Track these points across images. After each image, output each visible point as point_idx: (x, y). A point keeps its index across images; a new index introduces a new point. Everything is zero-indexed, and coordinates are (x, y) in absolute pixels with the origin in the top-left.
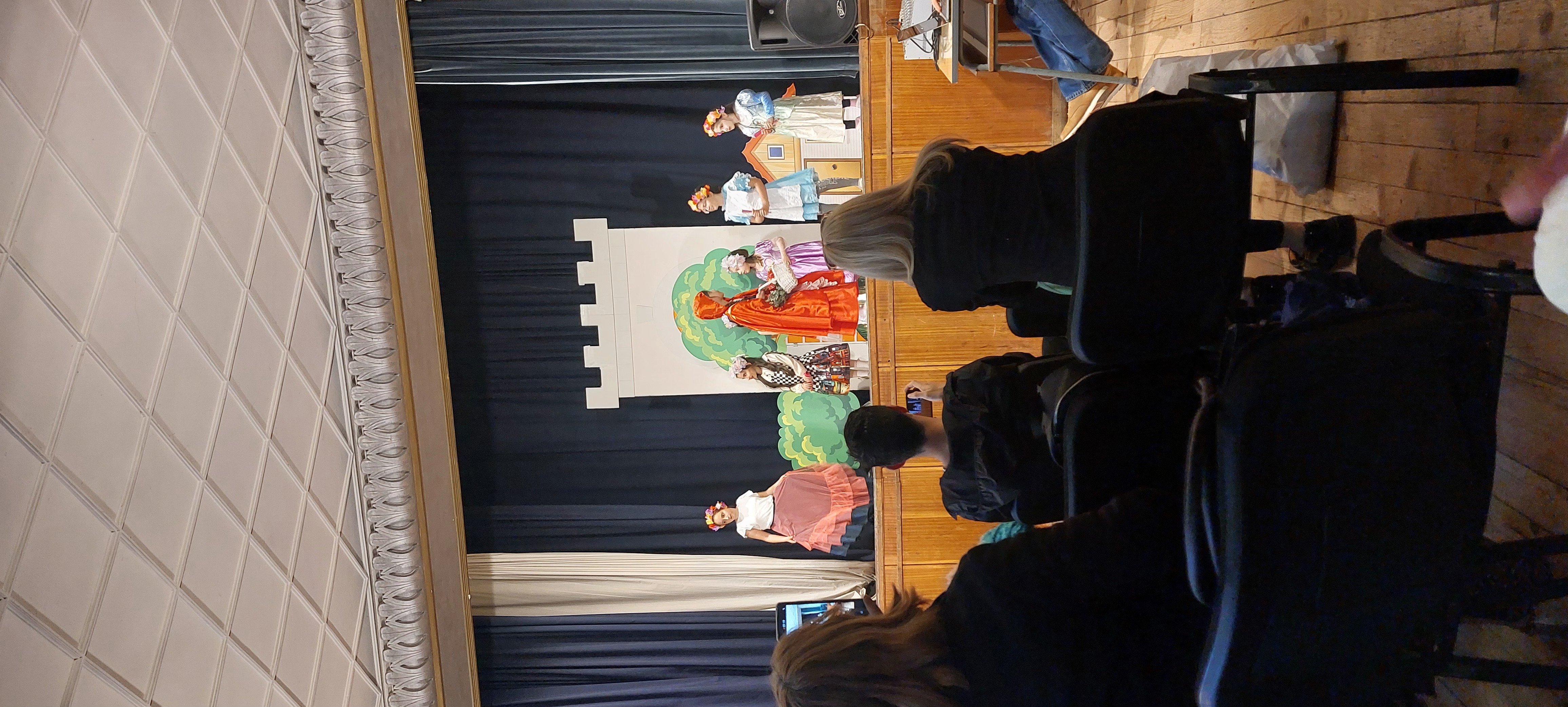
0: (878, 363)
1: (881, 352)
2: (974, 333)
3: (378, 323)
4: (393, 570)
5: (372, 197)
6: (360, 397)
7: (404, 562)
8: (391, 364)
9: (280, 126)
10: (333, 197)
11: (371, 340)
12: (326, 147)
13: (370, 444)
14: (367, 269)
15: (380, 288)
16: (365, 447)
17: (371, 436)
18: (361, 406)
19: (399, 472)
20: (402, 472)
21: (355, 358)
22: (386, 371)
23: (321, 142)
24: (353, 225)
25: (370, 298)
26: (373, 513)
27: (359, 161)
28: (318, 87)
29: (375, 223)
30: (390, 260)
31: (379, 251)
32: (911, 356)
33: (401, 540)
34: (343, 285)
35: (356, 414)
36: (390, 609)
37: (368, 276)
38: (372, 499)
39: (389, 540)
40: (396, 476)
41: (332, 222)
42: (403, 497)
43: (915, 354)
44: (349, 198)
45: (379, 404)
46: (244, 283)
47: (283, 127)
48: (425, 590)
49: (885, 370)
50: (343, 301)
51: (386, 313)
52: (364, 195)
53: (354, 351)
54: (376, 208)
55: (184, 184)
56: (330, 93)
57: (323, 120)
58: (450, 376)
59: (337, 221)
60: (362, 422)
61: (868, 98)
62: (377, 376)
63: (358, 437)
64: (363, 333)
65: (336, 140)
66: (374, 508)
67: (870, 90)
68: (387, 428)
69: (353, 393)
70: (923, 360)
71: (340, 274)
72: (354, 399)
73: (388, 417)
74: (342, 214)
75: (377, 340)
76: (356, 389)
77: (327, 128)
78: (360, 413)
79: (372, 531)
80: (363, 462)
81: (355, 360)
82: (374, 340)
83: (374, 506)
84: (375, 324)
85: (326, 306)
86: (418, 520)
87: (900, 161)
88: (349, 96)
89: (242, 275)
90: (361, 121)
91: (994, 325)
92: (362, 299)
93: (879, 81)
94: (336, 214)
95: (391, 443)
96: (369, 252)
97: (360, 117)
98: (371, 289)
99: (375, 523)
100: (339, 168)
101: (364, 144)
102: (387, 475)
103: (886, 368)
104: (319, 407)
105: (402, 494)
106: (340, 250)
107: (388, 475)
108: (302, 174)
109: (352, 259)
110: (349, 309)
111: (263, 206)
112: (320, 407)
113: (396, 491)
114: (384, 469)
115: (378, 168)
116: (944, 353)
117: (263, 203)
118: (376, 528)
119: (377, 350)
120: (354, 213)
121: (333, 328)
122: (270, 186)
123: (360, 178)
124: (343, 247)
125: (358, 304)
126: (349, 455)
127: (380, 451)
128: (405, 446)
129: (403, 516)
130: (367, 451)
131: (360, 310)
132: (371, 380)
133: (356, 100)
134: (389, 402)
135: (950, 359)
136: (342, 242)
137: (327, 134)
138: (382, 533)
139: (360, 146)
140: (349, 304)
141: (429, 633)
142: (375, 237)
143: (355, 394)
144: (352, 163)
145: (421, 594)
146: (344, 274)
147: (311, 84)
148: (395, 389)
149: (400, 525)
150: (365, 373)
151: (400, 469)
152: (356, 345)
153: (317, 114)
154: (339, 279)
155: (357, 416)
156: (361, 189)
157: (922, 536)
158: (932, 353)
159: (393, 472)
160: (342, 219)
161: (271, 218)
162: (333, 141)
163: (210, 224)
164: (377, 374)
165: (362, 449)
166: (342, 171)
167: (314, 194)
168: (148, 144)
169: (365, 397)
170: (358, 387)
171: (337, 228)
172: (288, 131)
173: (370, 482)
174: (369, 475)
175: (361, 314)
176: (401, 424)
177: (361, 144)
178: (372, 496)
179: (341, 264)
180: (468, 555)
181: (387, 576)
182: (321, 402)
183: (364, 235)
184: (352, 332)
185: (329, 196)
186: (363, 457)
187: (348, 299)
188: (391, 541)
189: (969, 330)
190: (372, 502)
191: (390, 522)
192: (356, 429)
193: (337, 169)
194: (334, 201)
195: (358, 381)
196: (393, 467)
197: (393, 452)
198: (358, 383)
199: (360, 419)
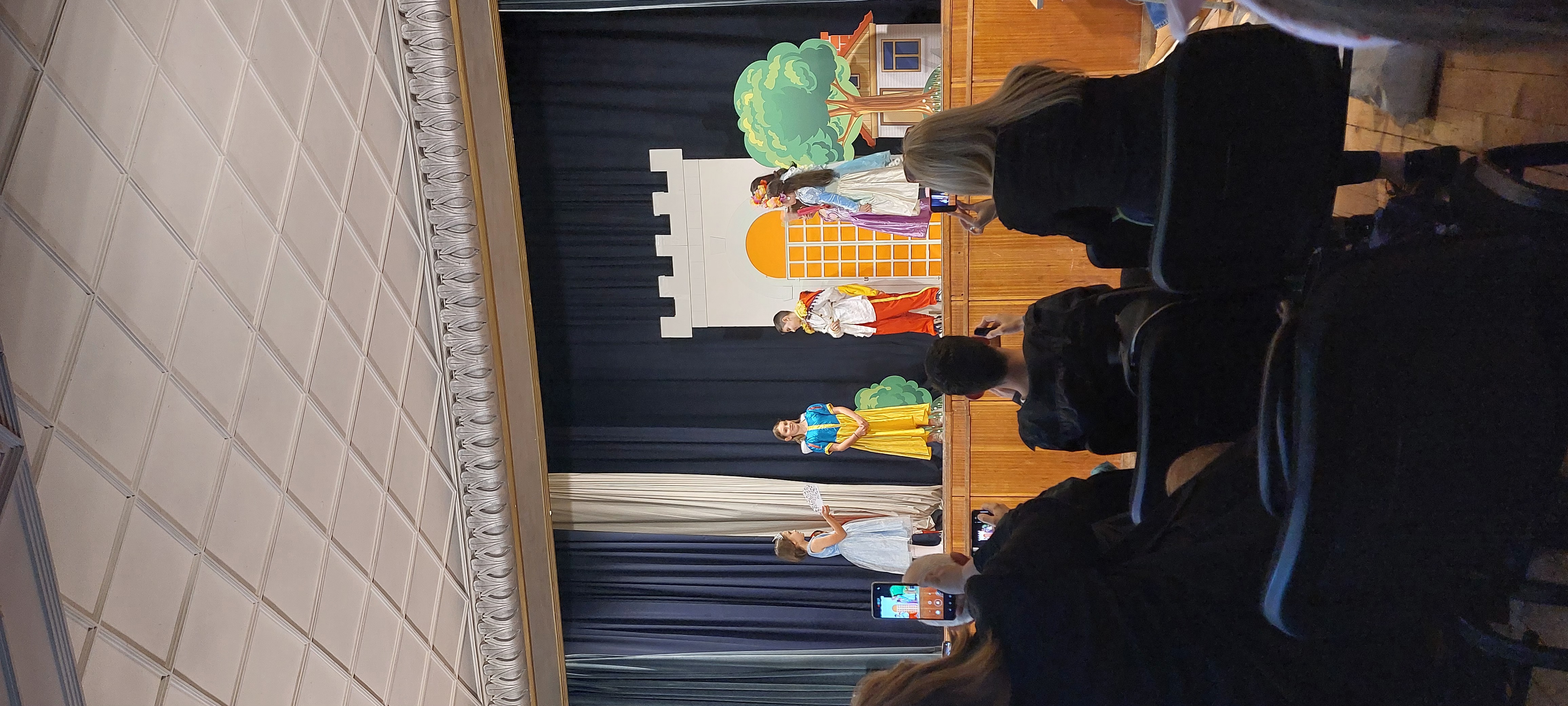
0: (951, 296)
1: (954, 285)
2: (1051, 267)
3: (465, 248)
4: (480, 485)
5: (458, 125)
6: (448, 319)
7: (490, 477)
8: (477, 289)
9: (371, 54)
10: (421, 124)
11: (458, 265)
12: (415, 75)
13: (458, 365)
14: (454, 196)
15: (466, 214)
16: (453, 367)
17: (458, 357)
18: (449, 328)
19: (485, 392)
20: (488, 392)
21: (443, 282)
22: (472, 295)
23: (410, 70)
24: (441, 152)
25: (457, 224)
26: (462, 431)
27: (446, 90)
28: (406, 16)
29: (462, 151)
30: (475, 187)
31: (466, 178)
32: (985, 290)
33: (487, 456)
34: (431, 211)
35: (445, 335)
36: (477, 522)
37: (456, 203)
38: (460, 417)
39: (476, 456)
40: (482, 396)
41: (421, 149)
42: (489, 416)
43: (990, 287)
44: (437, 126)
45: (466, 326)
46: (340, 207)
47: (374, 55)
48: (509, 505)
49: (959, 303)
50: (432, 226)
51: (472, 239)
52: (451, 123)
53: (443, 275)
54: (462, 136)
55: (284, 110)
56: (418, 21)
57: (411, 48)
58: (532, 302)
59: (426, 148)
60: (450, 343)
61: (949, 25)
62: (464, 300)
63: (446, 359)
64: (450, 258)
65: (424, 68)
66: (462, 425)
67: (951, 17)
68: (473, 349)
69: (441, 316)
70: (996, 294)
71: (429, 200)
72: (442, 321)
73: (475, 340)
74: (431, 141)
75: (464, 265)
76: (445, 312)
77: (415, 56)
78: (449, 335)
79: (460, 447)
80: (451, 382)
81: (443, 284)
82: (461, 265)
83: (462, 423)
84: (462, 249)
85: (416, 232)
86: (503, 438)
87: (980, 90)
88: (436, 24)
89: (338, 200)
90: (448, 49)
91: (1071, 260)
92: (449, 225)
93: (959, 8)
94: (425, 141)
95: (478, 364)
96: (455, 179)
97: (447, 46)
98: (458, 215)
99: (463, 440)
100: (427, 96)
101: (451, 72)
102: (473, 395)
103: (959, 302)
104: (410, 328)
105: (487, 413)
106: (429, 177)
107: (475, 395)
108: (392, 102)
109: (441, 186)
110: (437, 234)
111: (357, 132)
112: (412, 328)
113: (482, 411)
114: (471, 389)
115: (464, 97)
116: (1018, 287)
117: (356, 130)
118: (464, 444)
119: (464, 274)
120: (442, 140)
121: (422, 252)
122: (363, 113)
123: (447, 106)
124: (431, 174)
125: (446, 229)
126: (439, 374)
127: (467, 372)
128: (491, 368)
129: (489, 434)
130: (455, 371)
131: (447, 235)
132: (459, 303)
133: (442, 29)
134: (475, 325)
135: (1025, 294)
136: (430, 169)
137: (415, 62)
138: (469, 450)
139: (447, 75)
140: (437, 230)
141: (514, 547)
142: (461, 164)
143: (443, 317)
144: (440, 91)
145: (505, 510)
146: (433, 200)
147: (400, 13)
148: (481, 313)
149: (486, 442)
150: (453, 297)
151: (485, 389)
152: (444, 269)
153: (406, 42)
154: (427, 205)
155: (446, 338)
156: (448, 117)
157: (990, 469)
158: (1006, 287)
159: (479, 391)
160: (430, 146)
161: (364, 145)
162: (422, 69)
163: (308, 149)
164: (463, 298)
165: (451, 369)
166: (430, 99)
167: (404, 121)
168: (250, 70)
169: (453, 319)
170: (446, 310)
171: (426, 155)
172: (378, 59)
173: (458, 400)
174: (457, 394)
175: (449, 239)
176: (486, 346)
177: (447, 73)
178: (461, 414)
179: (430, 190)
180: (549, 474)
181: (475, 490)
182: (413, 323)
183: (451, 163)
184: (441, 257)
185: (417, 124)
186: (452, 377)
187: (436, 225)
188: (478, 457)
189: (1046, 264)
190: (460, 420)
191: (477, 439)
192: (444, 350)
193: (426, 96)
194: (422, 129)
195: (446, 304)
196: (480, 387)
197: (479, 373)
198: (447, 306)
199: (448, 340)
